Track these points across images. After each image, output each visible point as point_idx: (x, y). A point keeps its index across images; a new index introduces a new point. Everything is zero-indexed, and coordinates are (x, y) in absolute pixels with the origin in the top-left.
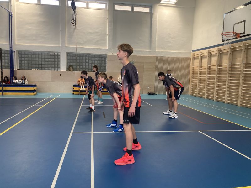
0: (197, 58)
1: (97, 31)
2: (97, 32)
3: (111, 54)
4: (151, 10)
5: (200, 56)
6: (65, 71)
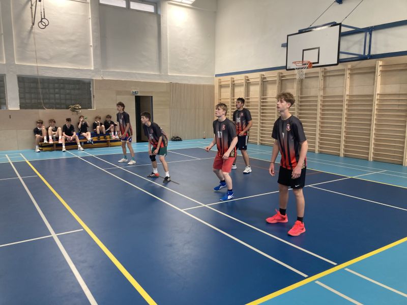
0: (227, 86)
1: (73, 38)
2: (73, 41)
3: (101, 79)
4: (156, 9)
5: (232, 84)
6: (18, 109)
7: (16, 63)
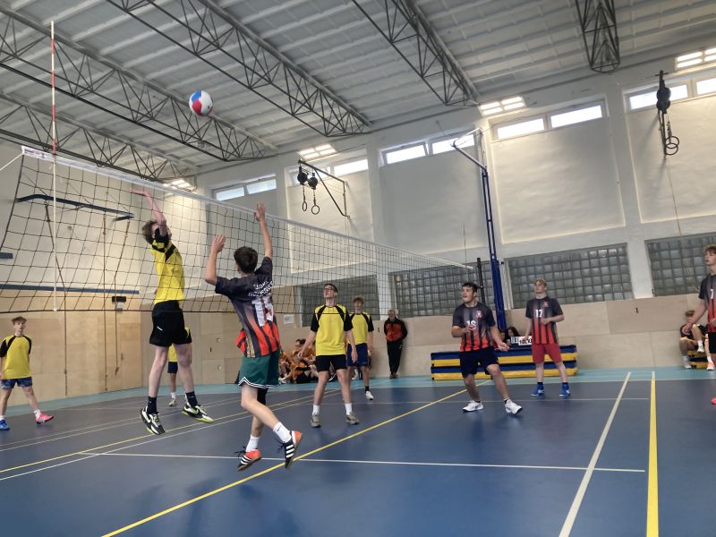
6: (650, 295)
7: (642, 222)
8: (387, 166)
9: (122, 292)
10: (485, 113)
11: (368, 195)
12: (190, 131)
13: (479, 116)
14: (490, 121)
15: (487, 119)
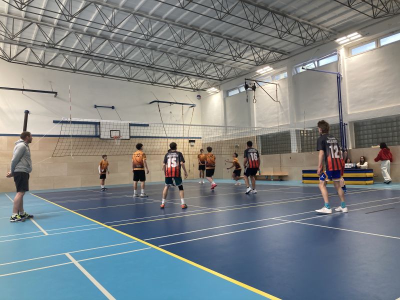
8: (297, 73)
9: (193, 138)
10: (341, 43)
11: (287, 90)
12: (201, 72)
13: (338, 45)
14: (344, 47)
15: (343, 46)
